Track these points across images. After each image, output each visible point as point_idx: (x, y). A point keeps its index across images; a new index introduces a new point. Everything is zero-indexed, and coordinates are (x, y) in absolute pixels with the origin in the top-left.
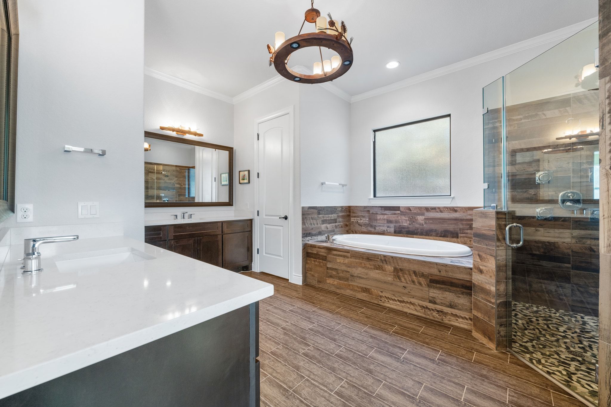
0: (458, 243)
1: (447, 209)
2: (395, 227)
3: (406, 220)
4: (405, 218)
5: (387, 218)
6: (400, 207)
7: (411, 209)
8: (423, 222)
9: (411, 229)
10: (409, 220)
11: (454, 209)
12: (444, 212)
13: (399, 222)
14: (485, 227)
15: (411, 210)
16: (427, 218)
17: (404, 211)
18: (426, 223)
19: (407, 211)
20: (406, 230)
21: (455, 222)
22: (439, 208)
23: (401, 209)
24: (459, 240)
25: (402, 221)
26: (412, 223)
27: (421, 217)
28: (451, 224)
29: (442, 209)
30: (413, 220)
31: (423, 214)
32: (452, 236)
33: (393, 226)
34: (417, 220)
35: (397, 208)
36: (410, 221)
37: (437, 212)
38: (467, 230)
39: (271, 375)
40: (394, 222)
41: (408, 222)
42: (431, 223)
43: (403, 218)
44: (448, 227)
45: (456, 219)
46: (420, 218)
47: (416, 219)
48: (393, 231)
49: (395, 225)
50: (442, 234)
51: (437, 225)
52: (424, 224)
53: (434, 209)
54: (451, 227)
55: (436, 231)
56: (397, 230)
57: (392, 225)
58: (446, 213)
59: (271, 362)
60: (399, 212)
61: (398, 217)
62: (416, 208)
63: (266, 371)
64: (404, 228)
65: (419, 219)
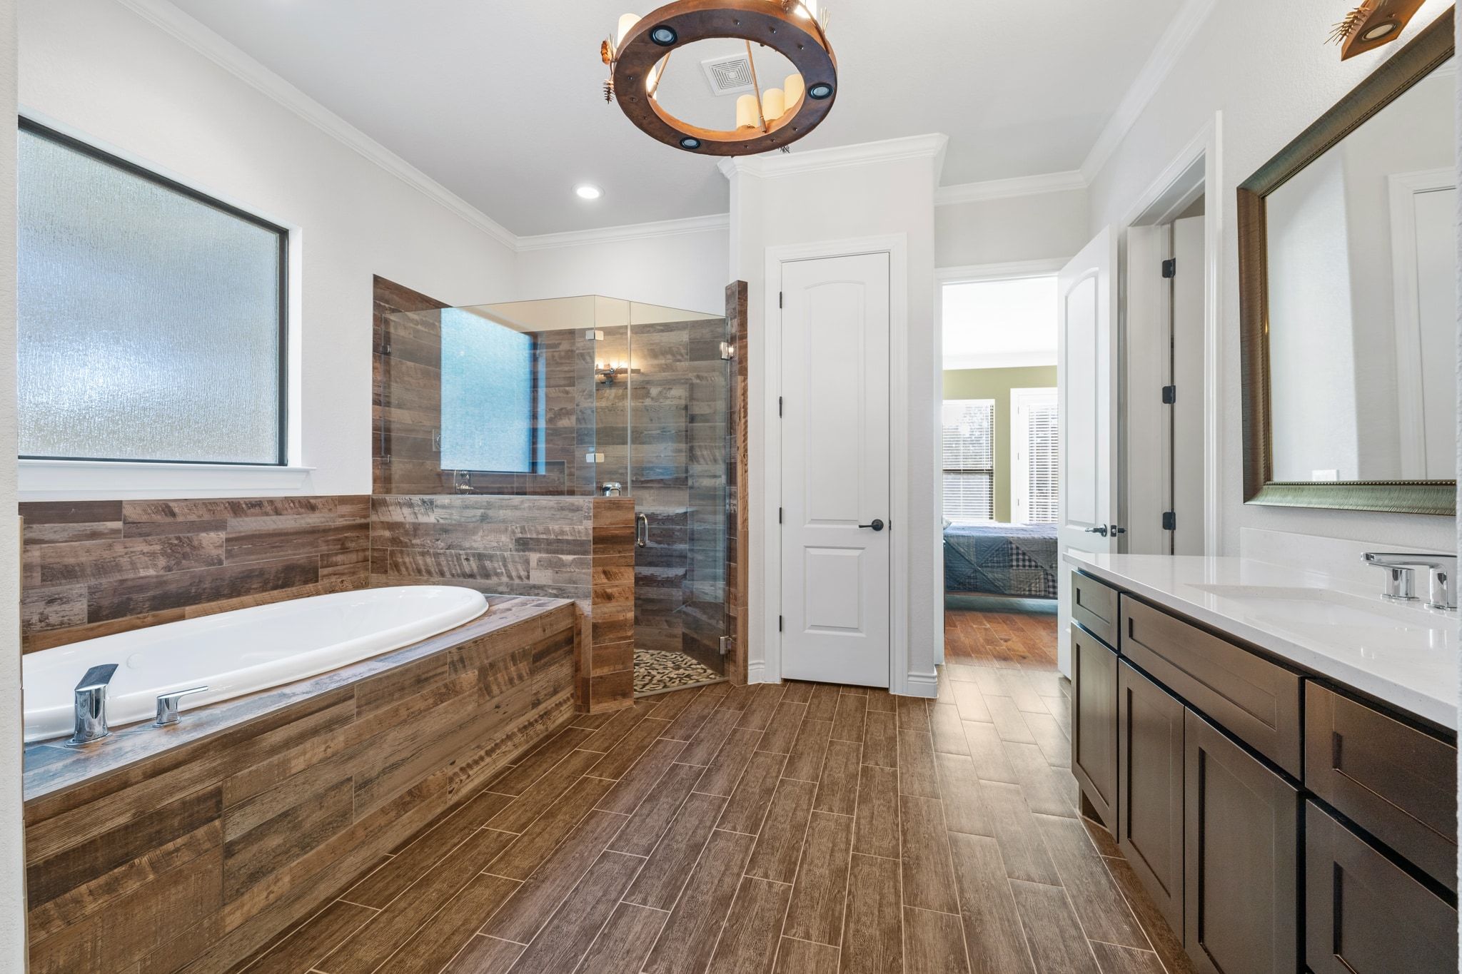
0: (318, 593)
1: (292, 505)
2: (91, 594)
3: (153, 555)
4: (146, 549)
5: (43, 557)
6: (121, 502)
7: (176, 510)
8: (222, 553)
9: (172, 588)
10: (164, 553)
11: (309, 502)
12: (285, 512)
13: (118, 568)
14: (617, 524)
15: (173, 514)
16: (234, 535)
17: (144, 518)
18: (230, 554)
19: (159, 518)
20: (151, 593)
21: (310, 538)
22: (271, 501)
23: (127, 511)
24: (320, 585)
25: (132, 563)
26: (178, 563)
27: (212, 534)
28: (303, 545)
29: (279, 505)
30: (180, 550)
31: (219, 526)
32: (303, 578)
33: (85, 591)
34: (200, 546)
35: (113, 509)
36: (169, 556)
37: (267, 514)
38: (336, 554)
39: (897, 904)
40: (88, 571)
41: (162, 562)
42: (250, 552)
43: (140, 546)
44: (294, 555)
45: (313, 531)
46: (211, 541)
47: (196, 543)
48: (85, 615)
49: (93, 582)
50: (279, 579)
51: (264, 556)
52: (223, 557)
53: (256, 505)
54: (299, 555)
55: (262, 573)
56: (105, 603)
57: (79, 589)
58: (289, 517)
59: (864, 924)
60: (118, 525)
61: (110, 546)
62: (193, 504)
63: (897, 917)
64: (141, 589)
65: (205, 543)
